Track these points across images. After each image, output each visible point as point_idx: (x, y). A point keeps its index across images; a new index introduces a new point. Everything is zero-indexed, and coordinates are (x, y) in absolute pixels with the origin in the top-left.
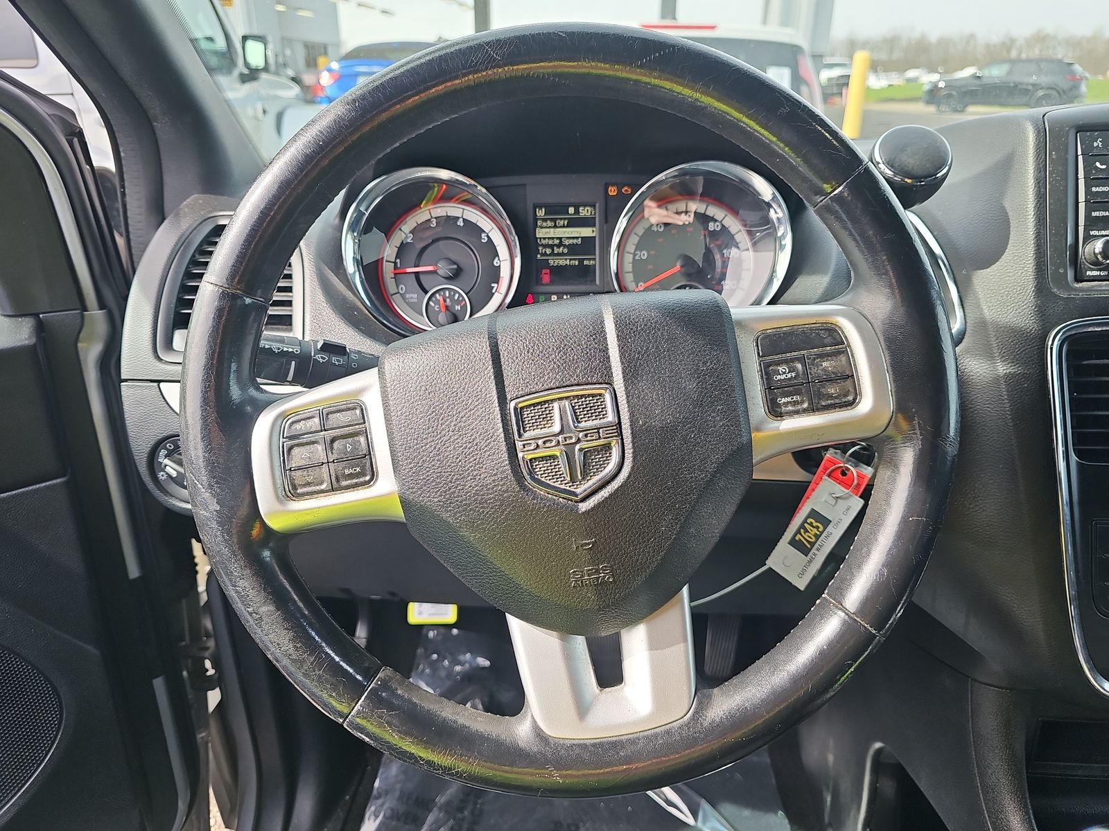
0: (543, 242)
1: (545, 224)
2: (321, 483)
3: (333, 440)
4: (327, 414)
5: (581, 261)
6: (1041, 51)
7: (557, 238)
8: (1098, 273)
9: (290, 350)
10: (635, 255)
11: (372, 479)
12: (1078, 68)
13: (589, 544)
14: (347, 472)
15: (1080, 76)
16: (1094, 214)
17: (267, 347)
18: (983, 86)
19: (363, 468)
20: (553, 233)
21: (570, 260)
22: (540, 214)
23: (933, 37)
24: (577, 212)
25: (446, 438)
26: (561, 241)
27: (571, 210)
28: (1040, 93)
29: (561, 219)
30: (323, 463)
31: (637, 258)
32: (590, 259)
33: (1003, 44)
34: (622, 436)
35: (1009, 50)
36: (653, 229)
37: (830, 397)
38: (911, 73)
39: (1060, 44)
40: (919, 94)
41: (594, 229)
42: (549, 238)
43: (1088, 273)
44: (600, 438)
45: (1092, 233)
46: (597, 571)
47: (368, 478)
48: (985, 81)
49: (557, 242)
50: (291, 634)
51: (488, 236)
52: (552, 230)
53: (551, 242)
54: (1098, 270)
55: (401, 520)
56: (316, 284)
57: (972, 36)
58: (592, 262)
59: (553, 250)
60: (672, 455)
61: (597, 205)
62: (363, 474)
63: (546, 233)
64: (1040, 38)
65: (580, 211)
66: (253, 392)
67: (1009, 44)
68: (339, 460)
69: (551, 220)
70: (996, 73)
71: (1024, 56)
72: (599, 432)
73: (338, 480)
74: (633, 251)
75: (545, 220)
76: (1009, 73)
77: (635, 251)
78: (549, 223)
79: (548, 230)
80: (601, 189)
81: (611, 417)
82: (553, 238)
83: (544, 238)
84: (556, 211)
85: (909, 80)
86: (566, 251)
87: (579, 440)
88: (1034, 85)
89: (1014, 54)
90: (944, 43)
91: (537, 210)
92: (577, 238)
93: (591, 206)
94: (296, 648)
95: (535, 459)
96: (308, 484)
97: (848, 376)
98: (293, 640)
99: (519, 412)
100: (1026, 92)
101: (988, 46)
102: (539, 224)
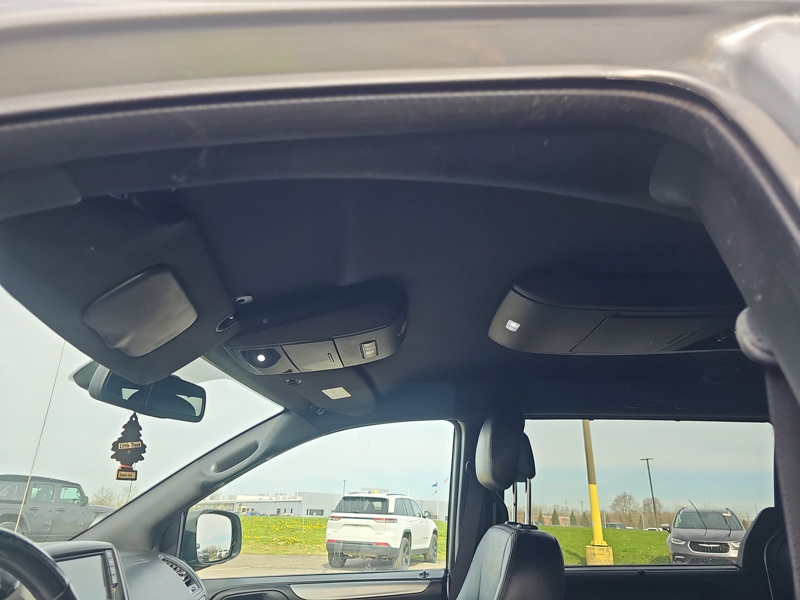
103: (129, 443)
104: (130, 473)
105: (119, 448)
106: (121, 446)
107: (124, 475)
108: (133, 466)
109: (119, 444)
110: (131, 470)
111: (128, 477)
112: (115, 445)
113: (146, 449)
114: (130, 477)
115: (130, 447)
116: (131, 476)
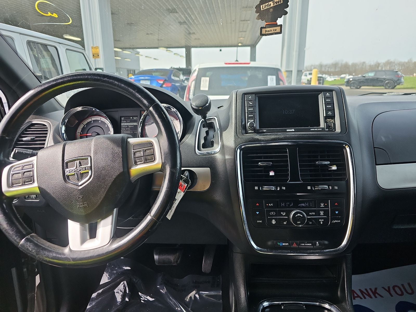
0: (123, 127)
2: (20, 184)
3: (24, 173)
4: (24, 166)
5: (133, 132)
6: (389, 67)
8: (251, 131)
9: (28, 153)
11: (33, 183)
12: (399, 73)
13: (81, 197)
14: (27, 181)
15: (401, 76)
16: (249, 116)
17: (21, 152)
18: (366, 79)
19: (31, 179)
20: (126, 124)
21: (130, 131)
22: (123, 119)
23: (350, 63)
24: (133, 118)
25: (49, 170)
26: (128, 126)
27: (131, 118)
28: (387, 82)
29: (128, 120)
30: (21, 178)
33: (376, 65)
34: (92, 169)
35: (378, 67)
37: (149, 160)
38: (343, 76)
39: (396, 65)
40: (344, 83)
41: (137, 123)
43: (249, 131)
44: (86, 169)
45: (249, 121)
46: (84, 204)
47: (32, 182)
48: (366, 78)
50: (7, 222)
51: (107, 125)
54: (251, 130)
55: (38, 193)
56: (52, 138)
57: (364, 63)
58: (136, 132)
59: (126, 129)
60: (104, 174)
61: (138, 116)
62: (31, 181)
63: (124, 124)
64: (389, 63)
66: (6, 159)
67: (378, 65)
68: (25, 177)
69: (126, 120)
70: (371, 75)
71: (383, 69)
72: (85, 168)
73: (24, 183)
75: (124, 121)
76: (375, 75)
81: (89, 165)
82: (126, 126)
84: (127, 118)
85: (342, 78)
86: (129, 129)
87: (80, 170)
88: (385, 79)
89: (380, 68)
90: (354, 65)
92: (133, 125)
94: (7, 226)
95: (70, 175)
96: (16, 184)
97: (153, 154)
98: (7, 224)
99: (67, 163)
100: (382, 81)
101: (370, 66)
102: (122, 122)
103: (270, 3)
104: (275, 28)
105: (262, 10)
106: (263, 7)
107: (269, 31)
108: (277, 21)
109: (261, 6)
110: (276, 25)
111: (273, 32)
112: (258, 7)
113: (288, 4)
114: (275, 32)
115: (272, 5)
116: (276, 30)
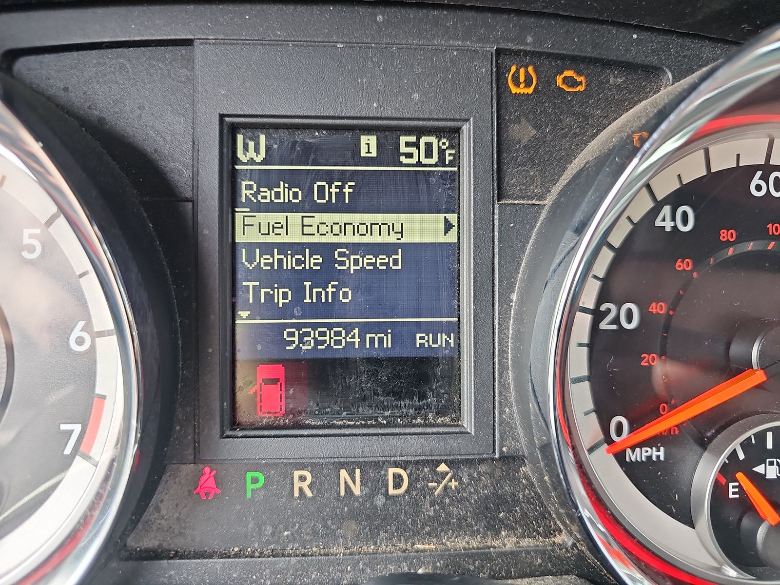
1: (267, 195)
5: (403, 334)
7: (315, 248)
10: (598, 315)
20: (297, 228)
21: (365, 329)
22: (251, 154)
24: (389, 151)
26: (329, 261)
27: (369, 145)
29: (330, 177)
31: (604, 325)
32: (434, 329)
36: (658, 223)
41: (452, 218)
42: (283, 248)
49: (314, 261)
52: (295, 218)
53: (289, 263)
58: (442, 338)
59: (299, 293)
61: (467, 129)
65: (403, 149)
69: (293, 179)
74: (591, 305)
75: (267, 180)
77: (600, 301)
78: (285, 193)
79: (280, 217)
80: (485, 69)
82: (298, 248)
83: (267, 249)
84: (309, 146)
86: (347, 295)
91: (240, 138)
92: (388, 249)
93: (438, 132)
102: (244, 193)
